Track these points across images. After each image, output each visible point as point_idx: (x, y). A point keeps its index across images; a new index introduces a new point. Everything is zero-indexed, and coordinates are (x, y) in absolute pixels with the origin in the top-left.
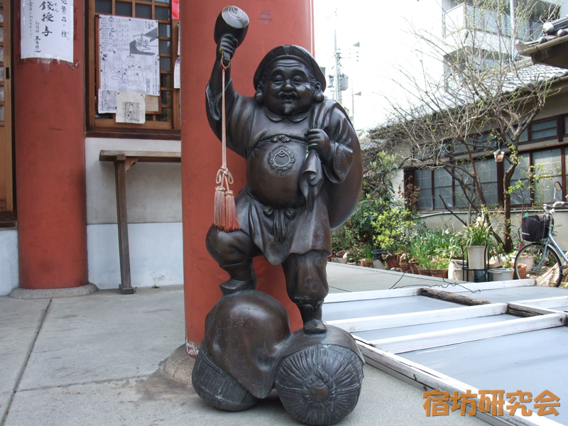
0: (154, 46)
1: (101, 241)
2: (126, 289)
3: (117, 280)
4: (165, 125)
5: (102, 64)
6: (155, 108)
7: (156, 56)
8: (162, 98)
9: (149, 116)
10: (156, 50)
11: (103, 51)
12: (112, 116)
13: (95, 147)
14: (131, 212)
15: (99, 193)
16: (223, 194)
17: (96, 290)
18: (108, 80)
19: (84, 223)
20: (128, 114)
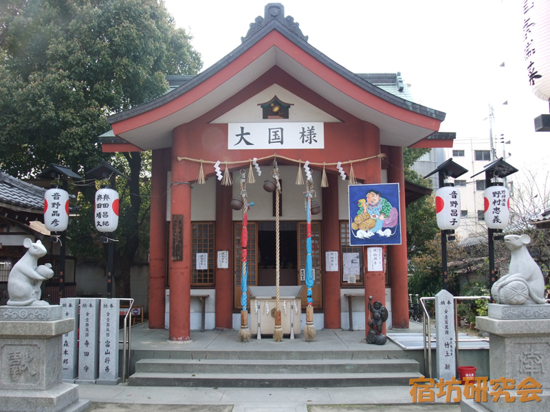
0: (358, 260)
1: (344, 317)
2: (351, 329)
3: (349, 328)
4: (361, 283)
5: (344, 267)
6: (359, 278)
7: (359, 264)
8: (360, 276)
9: (357, 281)
10: (358, 262)
11: (344, 263)
12: (347, 282)
13: (343, 292)
14: (353, 309)
15: (344, 304)
16: (369, 318)
17: (343, 330)
18: (346, 271)
19: (340, 312)
20: (351, 281)
